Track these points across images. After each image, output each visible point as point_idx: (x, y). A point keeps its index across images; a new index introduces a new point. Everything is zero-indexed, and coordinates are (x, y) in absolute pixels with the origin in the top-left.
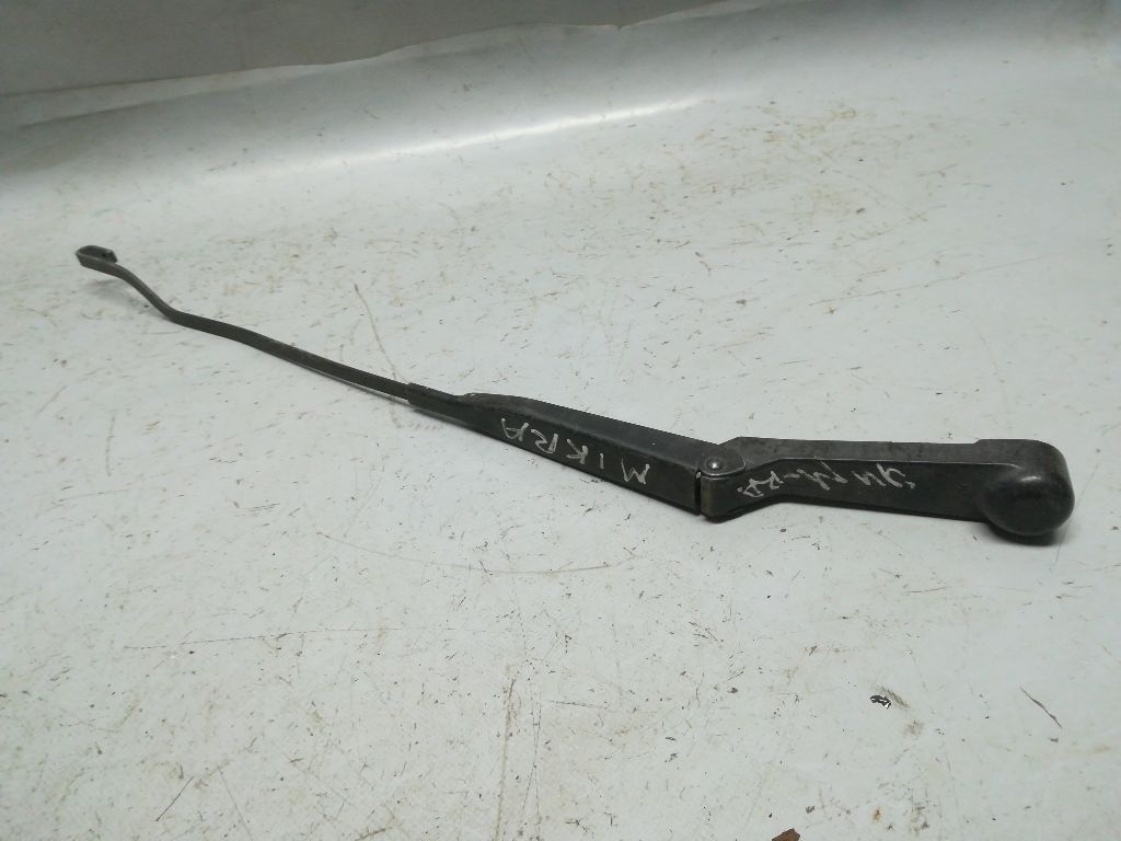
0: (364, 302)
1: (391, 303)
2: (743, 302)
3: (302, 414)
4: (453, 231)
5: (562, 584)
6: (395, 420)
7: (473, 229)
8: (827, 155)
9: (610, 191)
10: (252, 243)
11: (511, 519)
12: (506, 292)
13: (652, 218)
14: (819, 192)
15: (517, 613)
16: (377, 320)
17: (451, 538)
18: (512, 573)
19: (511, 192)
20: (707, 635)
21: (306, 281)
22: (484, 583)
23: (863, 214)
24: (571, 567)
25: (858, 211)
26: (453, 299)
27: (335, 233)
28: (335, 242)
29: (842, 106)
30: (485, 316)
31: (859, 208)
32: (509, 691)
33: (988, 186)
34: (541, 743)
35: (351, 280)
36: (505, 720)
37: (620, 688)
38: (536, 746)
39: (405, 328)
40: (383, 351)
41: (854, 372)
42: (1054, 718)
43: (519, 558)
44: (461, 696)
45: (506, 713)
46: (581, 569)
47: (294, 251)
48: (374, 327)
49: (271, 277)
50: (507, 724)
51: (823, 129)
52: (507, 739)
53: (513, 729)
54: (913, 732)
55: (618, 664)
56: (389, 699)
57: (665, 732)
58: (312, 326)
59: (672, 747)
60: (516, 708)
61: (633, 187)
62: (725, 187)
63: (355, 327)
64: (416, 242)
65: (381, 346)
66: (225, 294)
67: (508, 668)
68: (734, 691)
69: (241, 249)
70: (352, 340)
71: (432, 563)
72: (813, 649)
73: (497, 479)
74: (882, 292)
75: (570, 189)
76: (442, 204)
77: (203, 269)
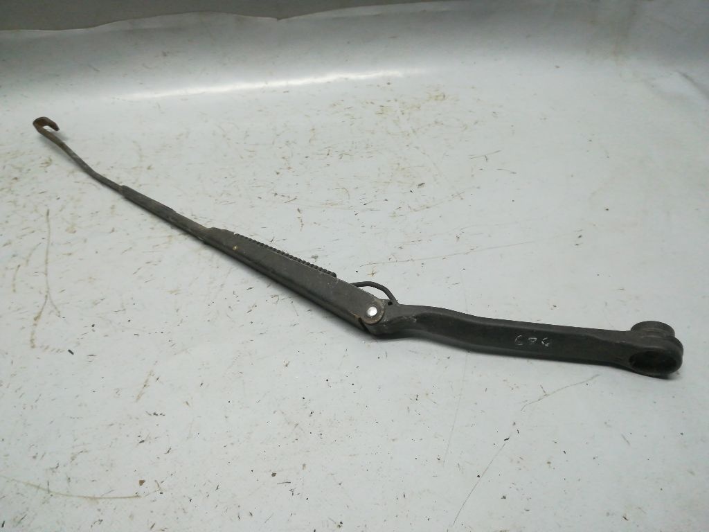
0: (49, 227)
1: (66, 230)
4: (134, 168)
5: (99, 510)
6: (32, 341)
7: (149, 168)
8: (414, 132)
9: (257, 144)
11: (84, 444)
12: (152, 229)
13: (278, 173)
14: (399, 164)
16: (52, 244)
17: (34, 457)
18: (67, 495)
19: (187, 137)
21: (15, 202)
22: (43, 503)
23: (422, 188)
24: (111, 495)
25: (420, 185)
26: (113, 231)
27: (51, 160)
28: (48, 168)
29: (437, 90)
30: (131, 248)
31: (420, 183)
33: (514, 173)
35: (46, 205)
39: (70, 254)
40: (46, 274)
43: (77, 482)
46: (117, 498)
47: (16, 174)
48: (47, 253)
51: (419, 107)
58: (5, 245)
61: (273, 143)
62: (337, 151)
63: (35, 249)
65: (46, 271)
70: (28, 261)
71: (13, 480)
73: (86, 405)
74: (412, 260)
75: (229, 139)
76: (134, 142)
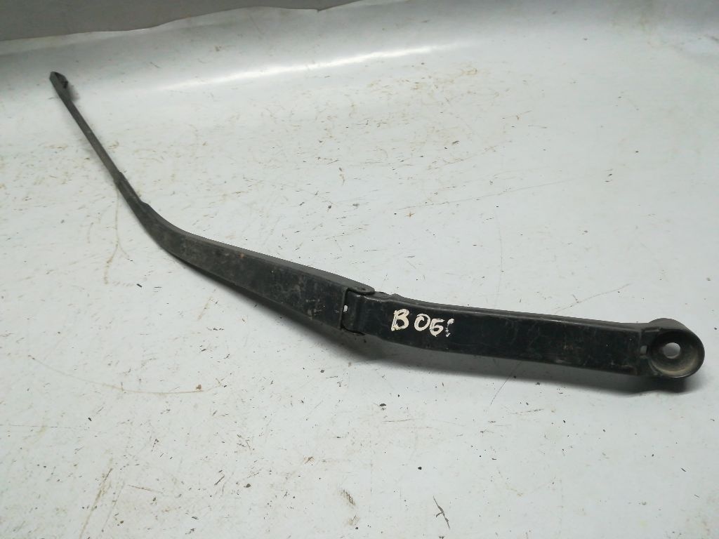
2: (357, 205)
3: (51, 271)
4: (191, 145)
5: (167, 402)
6: (105, 278)
7: (204, 144)
8: (448, 101)
9: (301, 120)
10: (64, 149)
11: (153, 353)
12: (209, 190)
13: (321, 142)
14: (434, 128)
15: (130, 421)
16: (121, 206)
17: (109, 365)
18: (138, 392)
19: (238, 119)
20: (245, 444)
22: (118, 399)
23: (456, 145)
24: (178, 390)
25: (454, 143)
26: (174, 193)
27: (118, 143)
28: (115, 149)
29: (469, 67)
30: (190, 206)
31: (454, 141)
32: (106, 476)
33: (545, 128)
34: (113, 514)
36: (96, 497)
37: (176, 479)
38: (109, 516)
40: (116, 229)
41: (409, 259)
42: (447, 520)
43: (147, 382)
44: (75, 478)
45: (98, 492)
46: (183, 392)
47: (88, 155)
48: (117, 212)
49: (67, 173)
50: (96, 499)
51: (452, 82)
52: (92, 510)
53: (98, 505)
54: (351, 524)
55: (181, 462)
56: (30, 476)
57: (193, 512)
58: (80, 208)
59: (194, 524)
60: (106, 489)
61: (316, 119)
62: (375, 121)
63: (106, 210)
64: (165, 152)
65: (116, 226)
66: (35, 184)
67: (111, 460)
68: (248, 486)
69: (56, 152)
70: (100, 219)
71: (91, 382)
72: (309, 459)
73: (154, 325)
74: (448, 202)
75: (276, 118)
76: (191, 125)
77: (27, 166)
